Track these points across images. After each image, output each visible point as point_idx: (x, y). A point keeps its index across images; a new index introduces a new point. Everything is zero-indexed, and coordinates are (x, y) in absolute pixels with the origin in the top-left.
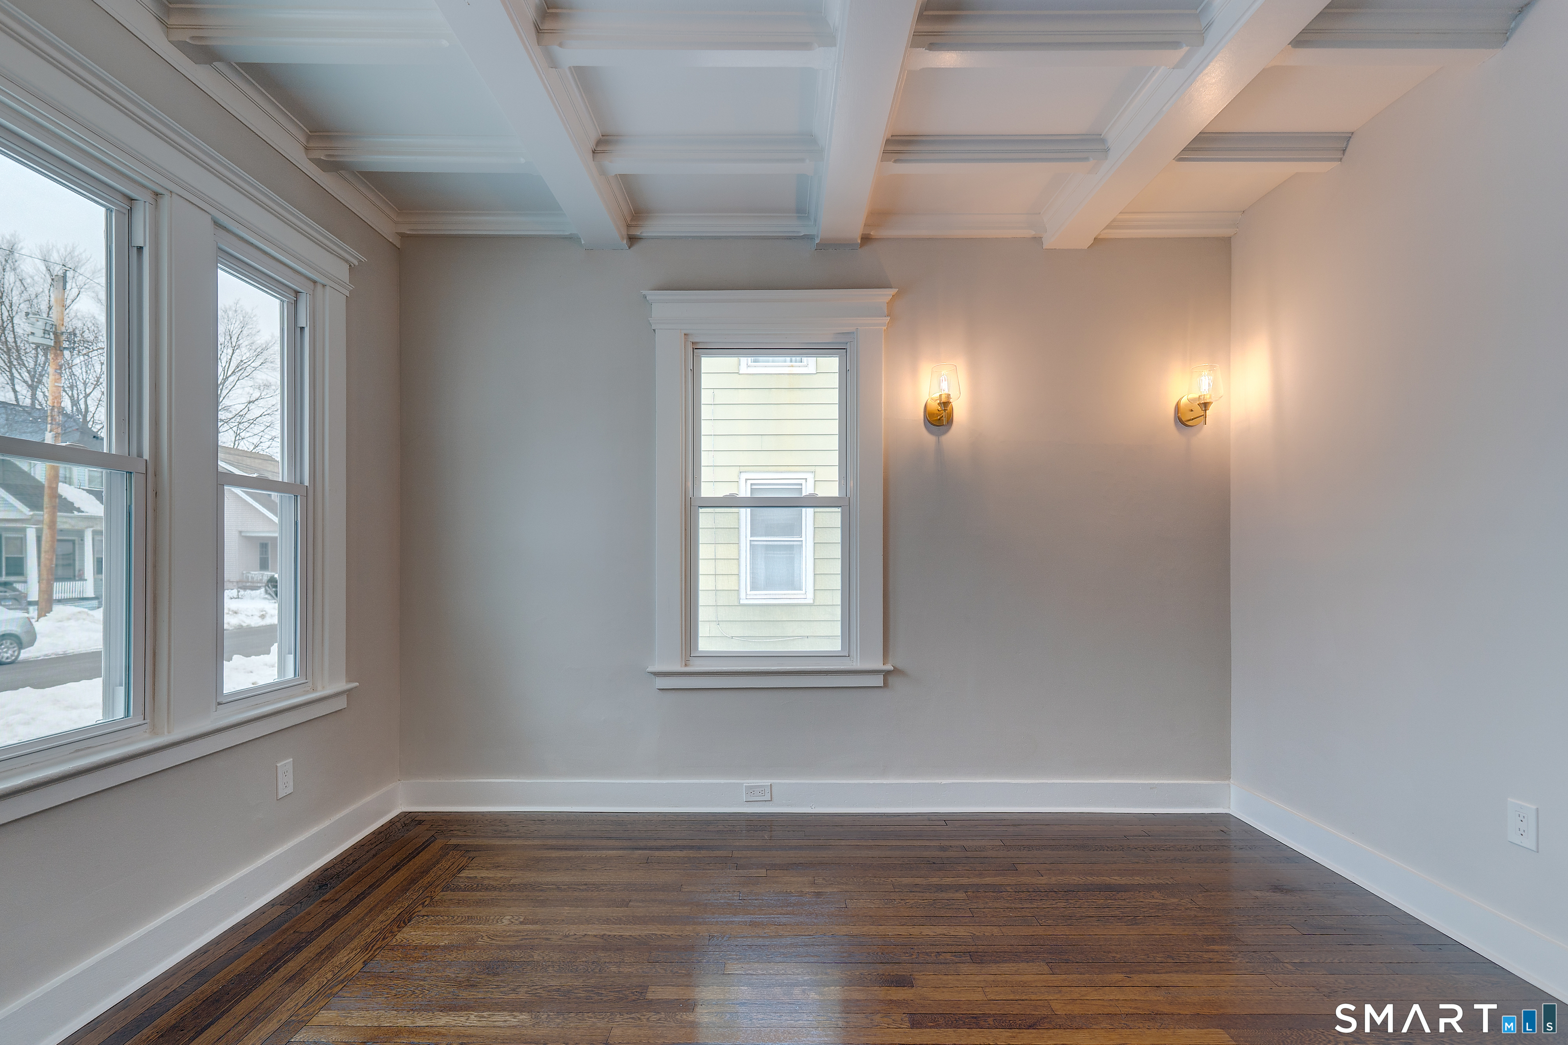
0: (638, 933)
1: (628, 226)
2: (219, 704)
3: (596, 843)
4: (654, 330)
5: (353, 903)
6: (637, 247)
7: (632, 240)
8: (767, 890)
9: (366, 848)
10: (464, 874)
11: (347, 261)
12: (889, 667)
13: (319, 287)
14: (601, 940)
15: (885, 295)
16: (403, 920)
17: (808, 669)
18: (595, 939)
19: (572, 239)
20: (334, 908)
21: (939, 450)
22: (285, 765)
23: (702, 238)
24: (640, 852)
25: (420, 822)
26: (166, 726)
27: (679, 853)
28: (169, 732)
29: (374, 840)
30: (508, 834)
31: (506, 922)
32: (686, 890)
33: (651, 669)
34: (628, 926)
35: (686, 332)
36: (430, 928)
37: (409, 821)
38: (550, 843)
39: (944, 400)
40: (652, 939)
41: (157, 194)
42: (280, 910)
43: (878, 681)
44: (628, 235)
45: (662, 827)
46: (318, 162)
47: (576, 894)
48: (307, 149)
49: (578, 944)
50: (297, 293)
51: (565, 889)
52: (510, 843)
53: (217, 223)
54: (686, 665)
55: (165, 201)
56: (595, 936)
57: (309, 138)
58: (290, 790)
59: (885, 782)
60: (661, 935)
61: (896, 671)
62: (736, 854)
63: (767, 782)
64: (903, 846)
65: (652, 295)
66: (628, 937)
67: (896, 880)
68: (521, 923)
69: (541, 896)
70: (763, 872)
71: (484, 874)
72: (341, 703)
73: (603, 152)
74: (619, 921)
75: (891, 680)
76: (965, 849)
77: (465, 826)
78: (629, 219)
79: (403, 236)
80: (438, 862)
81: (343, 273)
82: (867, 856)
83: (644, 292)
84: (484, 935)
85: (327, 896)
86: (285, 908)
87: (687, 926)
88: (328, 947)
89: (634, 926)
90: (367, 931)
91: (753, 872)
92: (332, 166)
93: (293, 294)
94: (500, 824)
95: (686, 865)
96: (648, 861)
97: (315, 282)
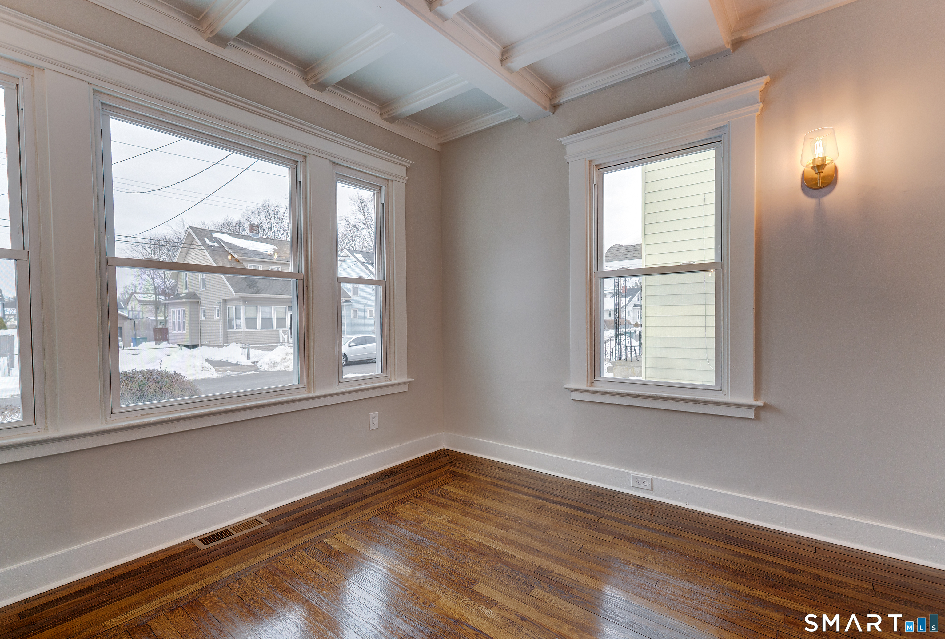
0: (500, 548)
1: (551, 99)
2: (340, 382)
3: (521, 489)
4: (568, 163)
5: (391, 487)
6: (560, 110)
7: (555, 107)
8: (603, 551)
9: (416, 462)
10: (445, 487)
11: (404, 166)
12: (760, 403)
13: (390, 182)
14: (477, 545)
15: (759, 83)
16: (401, 502)
17: (682, 397)
18: (475, 543)
19: (519, 119)
20: (382, 487)
21: (820, 212)
22: (374, 415)
23: (600, 90)
24: (541, 501)
25: (447, 455)
26: (313, 388)
27: (564, 509)
28: (314, 392)
29: (422, 460)
30: (480, 472)
31: (442, 518)
32: (550, 533)
33: (568, 386)
34: (498, 543)
35: (590, 159)
36: (409, 510)
37: (444, 453)
38: (497, 482)
39: (819, 163)
40: (505, 556)
41: (305, 157)
42: (365, 481)
43: (751, 414)
44: (551, 105)
45: (567, 490)
46: (385, 119)
47: (487, 514)
48: (381, 115)
49: (464, 542)
50: (380, 187)
51: (483, 510)
52: (478, 477)
53: (334, 163)
54: (591, 386)
55: (308, 159)
56: (476, 542)
57: (381, 109)
58: (377, 426)
59: (756, 498)
60: (511, 555)
61: (766, 407)
62: (602, 520)
63: (649, 476)
64: (750, 556)
65: (565, 140)
66: (493, 549)
67: (719, 580)
68: (449, 521)
69: (468, 510)
70: (610, 538)
71: (453, 490)
72: (405, 388)
73: (507, 58)
74: (495, 538)
75: (763, 414)
76: (818, 578)
77: (465, 462)
78: (550, 95)
79: (441, 145)
80: (438, 478)
81: (402, 172)
82: (707, 553)
83: (560, 140)
84: (427, 521)
85: (384, 481)
86: (367, 481)
87: (531, 555)
88: (366, 504)
89: (501, 544)
90: (385, 502)
91: (603, 536)
92: (393, 119)
93: (379, 188)
94: (481, 465)
95: (562, 517)
96: (541, 508)
97: (388, 180)
